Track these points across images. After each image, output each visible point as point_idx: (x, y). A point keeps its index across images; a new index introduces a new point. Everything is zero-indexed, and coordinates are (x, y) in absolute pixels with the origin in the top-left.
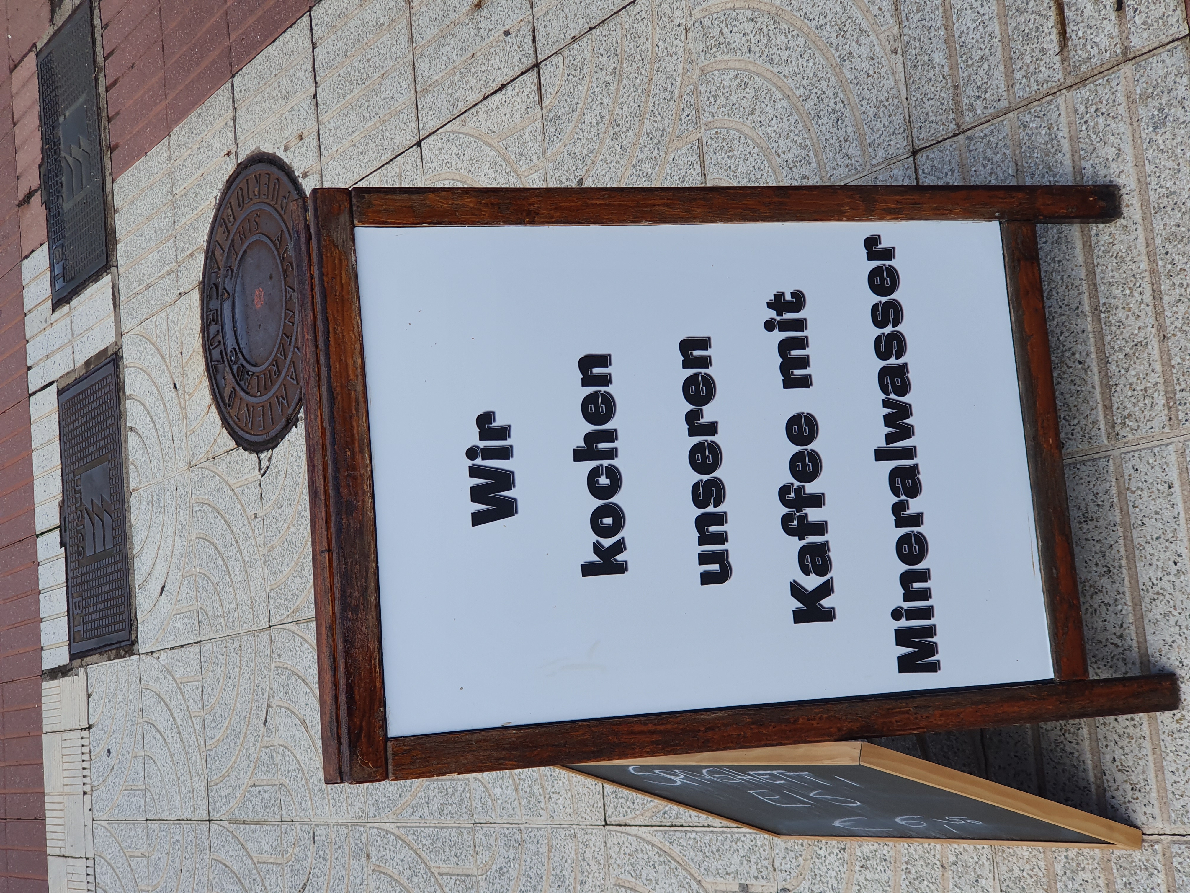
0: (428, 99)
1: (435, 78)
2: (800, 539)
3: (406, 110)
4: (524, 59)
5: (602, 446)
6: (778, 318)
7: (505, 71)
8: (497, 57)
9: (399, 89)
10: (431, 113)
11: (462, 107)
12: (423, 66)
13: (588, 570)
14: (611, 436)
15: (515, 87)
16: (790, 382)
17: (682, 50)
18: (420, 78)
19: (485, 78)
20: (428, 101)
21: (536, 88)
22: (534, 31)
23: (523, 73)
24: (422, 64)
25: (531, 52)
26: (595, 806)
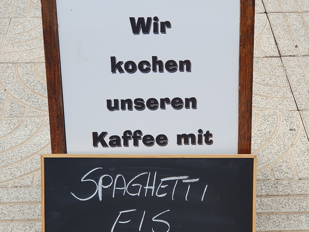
0: (281, 17)
1: (288, 19)
2: (122, 136)
3: (280, 8)
4: (284, 52)
5: (158, 67)
6: (203, 135)
7: (282, 45)
8: (288, 42)
9: (288, 6)
10: (276, 17)
11: (274, 29)
12: (294, 16)
13: (113, 59)
14: (161, 70)
15: (274, 48)
16: (179, 137)
17: (267, 107)
18: (290, 14)
19: (282, 37)
20: (280, 17)
21: (272, 55)
22: (294, 56)
23: (279, 51)
24: (295, 15)
25: (286, 55)
26: (5, 60)
